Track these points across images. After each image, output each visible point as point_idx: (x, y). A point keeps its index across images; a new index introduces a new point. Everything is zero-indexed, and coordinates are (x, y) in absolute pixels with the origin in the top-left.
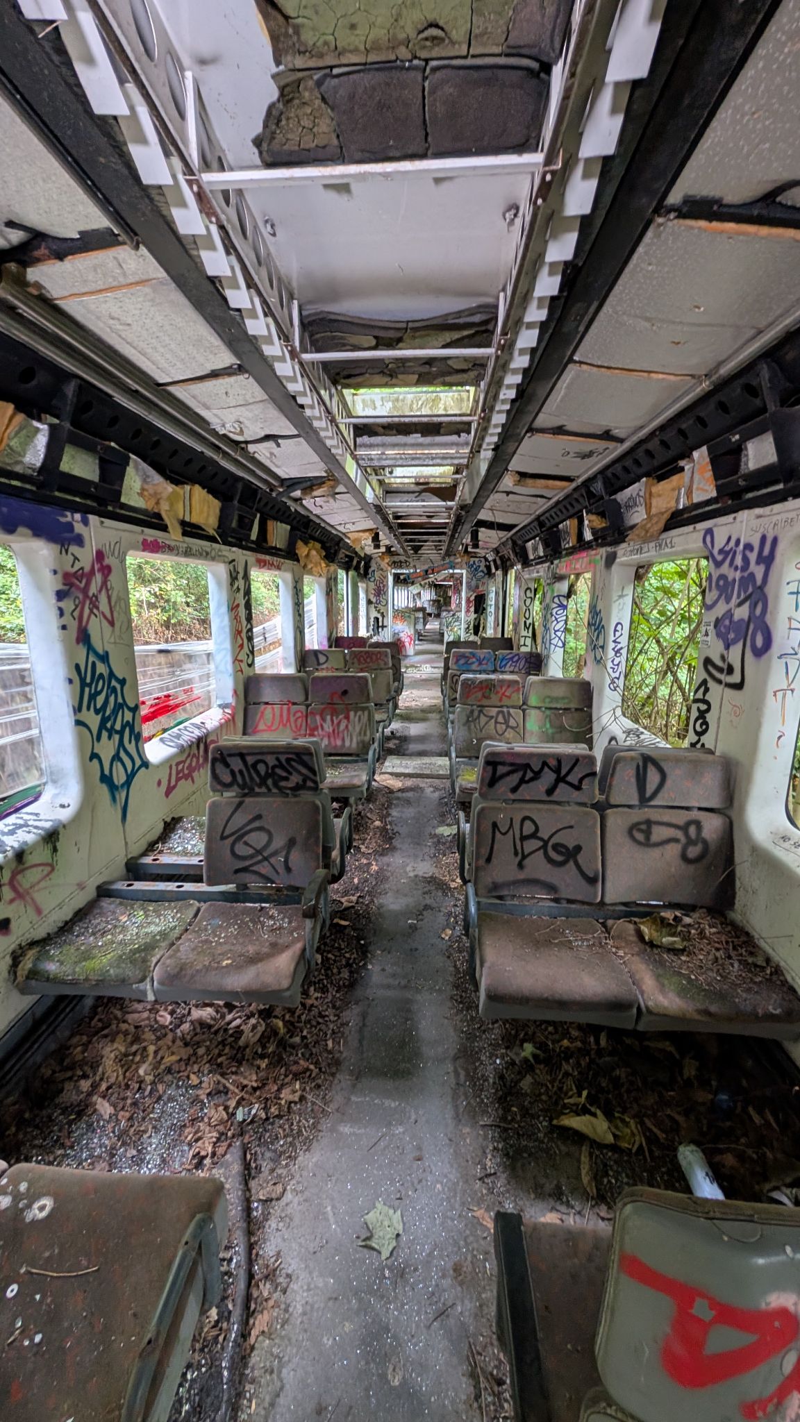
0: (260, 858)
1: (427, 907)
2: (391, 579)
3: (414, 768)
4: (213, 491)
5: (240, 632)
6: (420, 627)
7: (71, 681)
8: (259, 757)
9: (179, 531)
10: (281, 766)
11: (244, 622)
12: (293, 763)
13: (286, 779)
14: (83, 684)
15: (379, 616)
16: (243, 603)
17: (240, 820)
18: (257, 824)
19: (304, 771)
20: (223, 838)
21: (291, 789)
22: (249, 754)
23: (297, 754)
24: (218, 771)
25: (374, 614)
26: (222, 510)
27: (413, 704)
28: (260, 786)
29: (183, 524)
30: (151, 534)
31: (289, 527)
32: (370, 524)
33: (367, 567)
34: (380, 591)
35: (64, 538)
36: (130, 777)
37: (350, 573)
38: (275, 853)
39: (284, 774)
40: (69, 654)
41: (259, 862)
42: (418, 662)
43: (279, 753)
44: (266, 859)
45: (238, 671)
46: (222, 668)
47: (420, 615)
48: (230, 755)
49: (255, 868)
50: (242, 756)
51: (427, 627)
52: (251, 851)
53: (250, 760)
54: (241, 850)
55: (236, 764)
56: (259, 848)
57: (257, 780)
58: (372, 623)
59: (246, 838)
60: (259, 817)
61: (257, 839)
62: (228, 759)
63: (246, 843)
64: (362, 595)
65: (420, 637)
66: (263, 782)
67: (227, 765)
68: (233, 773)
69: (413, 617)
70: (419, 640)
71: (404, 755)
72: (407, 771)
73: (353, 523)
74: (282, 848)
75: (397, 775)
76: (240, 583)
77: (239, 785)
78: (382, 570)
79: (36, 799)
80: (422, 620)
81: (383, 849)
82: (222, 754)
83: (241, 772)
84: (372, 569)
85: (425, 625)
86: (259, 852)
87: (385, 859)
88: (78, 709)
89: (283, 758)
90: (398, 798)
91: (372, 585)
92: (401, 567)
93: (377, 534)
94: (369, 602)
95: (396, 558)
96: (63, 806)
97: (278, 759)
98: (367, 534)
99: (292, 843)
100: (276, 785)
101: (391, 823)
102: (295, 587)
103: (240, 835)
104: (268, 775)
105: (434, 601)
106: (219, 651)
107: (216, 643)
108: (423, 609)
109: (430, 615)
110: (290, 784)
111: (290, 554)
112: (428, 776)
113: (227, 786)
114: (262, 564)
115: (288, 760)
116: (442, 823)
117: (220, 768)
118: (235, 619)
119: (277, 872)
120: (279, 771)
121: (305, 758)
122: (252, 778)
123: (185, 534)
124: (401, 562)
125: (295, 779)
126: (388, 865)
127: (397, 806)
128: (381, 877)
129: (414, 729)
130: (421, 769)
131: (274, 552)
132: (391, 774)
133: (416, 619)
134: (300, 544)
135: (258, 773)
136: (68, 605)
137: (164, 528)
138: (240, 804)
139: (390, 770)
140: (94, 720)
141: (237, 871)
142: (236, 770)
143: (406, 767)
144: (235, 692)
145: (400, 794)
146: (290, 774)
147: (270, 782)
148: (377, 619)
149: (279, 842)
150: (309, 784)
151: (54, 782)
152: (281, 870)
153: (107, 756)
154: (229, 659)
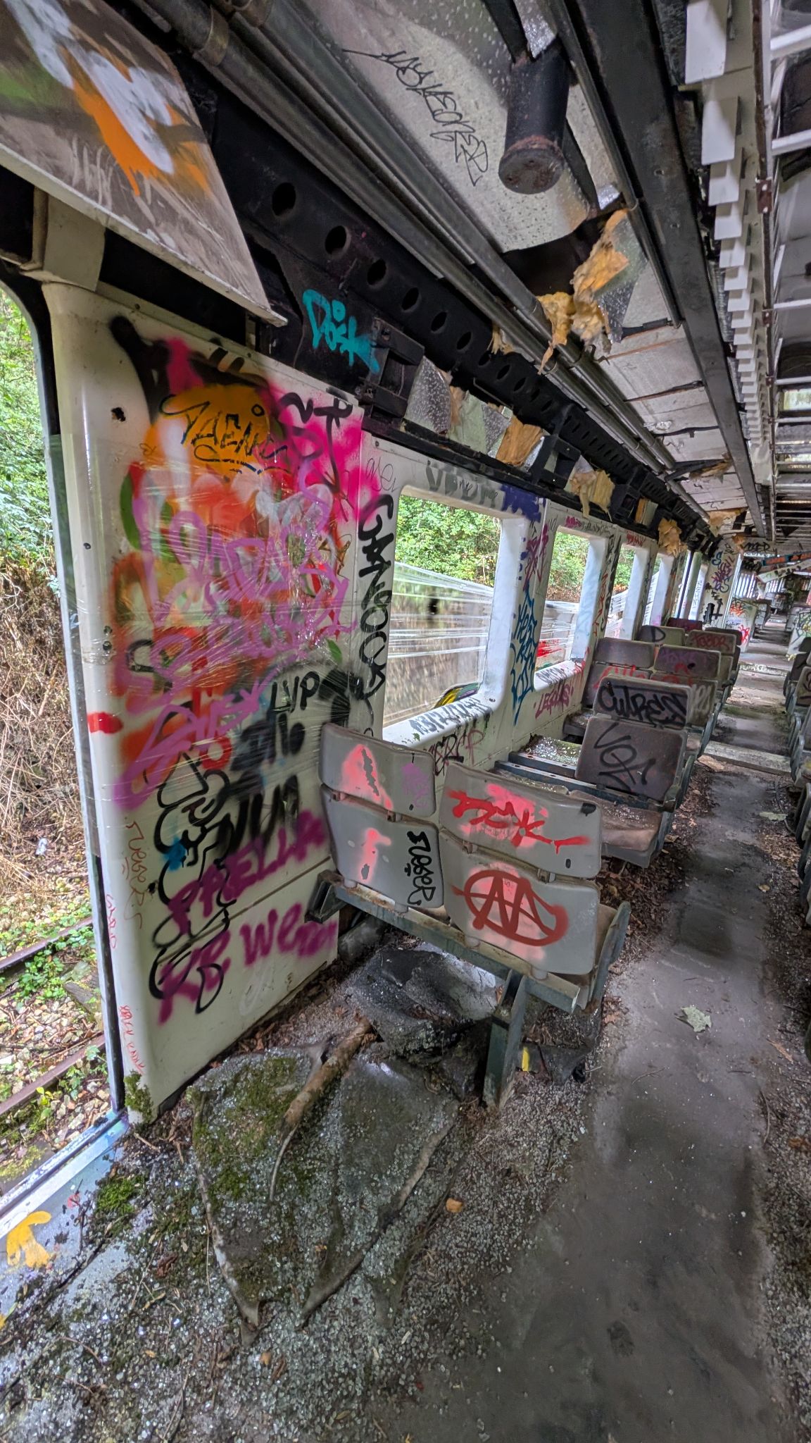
0: (622, 768)
1: (744, 864)
2: (739, 562)
3: (740, 757)
4: (613, 476)
5: (603, 599)
6: (759, 621)
7: (515, 616)
8: (639, 692)
9: (588, 510)
10: (657, 702)
11: (607, 591)
12: (668, 702)
13: (658, 713)
14: (520, 620)
15: (715, 603)
16: (610, 573)
17: (612, 736)
18: (625, 742)
19: (676, 709)
20: (596, 747)
21: (660, 721)
22: (632, 688)
23: (673, 695)
24: (603, 697)
25: (710, 599)
26: (614, 491)
27: (742, 700)
28: (634, 715)
29: (592, 505)
30: (572, 512)
31: (656, 505)
32: (741, 503)
33: (714, 548)
34: (724, 576)
35: (532, 514)
36: (524, 693)
37: (695, 554)
38: (636, 767)
39: (658, 709)
40: (519, 598)
41: (621, 771)
42: (751, 661)
43: (656, 691)
44: (627, 770)
45: (594, 632)
46: (582, 627)
47: (763, 608)
48: (617, 687)
49: (616, 775)
50: (626, 689)
51: (767, 624)
52: (616, 762)
53: (631, 693)
54: (608, 758)
55: (619, 694)
56: (623, 760)
57: (633, 709)
58: (705, 610)
59: (614, 751)
60: (628, 738)
61: (624, 754)
62: (615, 690)
63: (613, 755)
64: (701, 578)
65: (757, 633)
66: (638, 712)
67: (612, 694)
68: (615, 700)
69: (754, 608)
70: (754, 637)
71: (727, 743)
72: (731, 758)
73: (722, 502)
74: (642, 765)
75: (720, 759)
76: (612, 556)
77: (617, 711)
78: (731, 552)
79: (475, 692)
80: (764, 614)
81: (702, 813)
82: (610, 685)
83: (621, 701)
84: (720, 550)
85: (766, 620)
86: (622, 764)
87: (704, 820)
88: (513, 637)
89: (659, 696)
90: (719, 778)
91: (715, 568)
92: (757, 550)
93: (744, 514)
94: (707, 586)
95: (753, 540)
96: (491, 700)
97: (655, 696)
98: (733, 513)
99: (652, 762)
100: (648, 716)
101: (710, 795)
102: (649, 564)
103: (610, 748)
104: (643, 707)
105: (782, 594)
106: (582, 613)
107: (582, 606)
108: (768, 602)
109: (773, 610)
110: (662, 717)
111: (652, 531)
112: (755, 767)
113: (608, 710)
114: (631, 540)
115: (663, 698)
116: (769, 809)
117: (606, 695)
118: (602, 587)
119: (634, 782)
120: (654, 706)
121: (679, 699)
122: (629, 707)
123: (591, 513)
124: (758, 544)
125: (666, 714)
126: (706, 825)
127: (717, 784)
128: (698, 831)
129: (741, 724)
130: (748, 759)
131: (640, 529)
132: (713, 756)
133: (758, 611)
134: (664, 521)
135: (635, 704)
136: (525, 563)
137: (578, 507)
138: (614, 725)
139: (712, 753)
140: (518, 646)
141: (601, 774)
142: (618, 699)
143: (730, 754)
144: (588, 650)
145: (721, 776)
146: (663, 709)
147: (643, 713)
148: (712, 606)
149: (640, 760)
150: (678, 720)
151: (487, 683)
152: (638, 781)
153: (519, 672)
154: (590, 621)
